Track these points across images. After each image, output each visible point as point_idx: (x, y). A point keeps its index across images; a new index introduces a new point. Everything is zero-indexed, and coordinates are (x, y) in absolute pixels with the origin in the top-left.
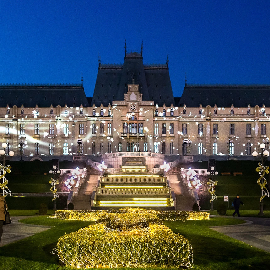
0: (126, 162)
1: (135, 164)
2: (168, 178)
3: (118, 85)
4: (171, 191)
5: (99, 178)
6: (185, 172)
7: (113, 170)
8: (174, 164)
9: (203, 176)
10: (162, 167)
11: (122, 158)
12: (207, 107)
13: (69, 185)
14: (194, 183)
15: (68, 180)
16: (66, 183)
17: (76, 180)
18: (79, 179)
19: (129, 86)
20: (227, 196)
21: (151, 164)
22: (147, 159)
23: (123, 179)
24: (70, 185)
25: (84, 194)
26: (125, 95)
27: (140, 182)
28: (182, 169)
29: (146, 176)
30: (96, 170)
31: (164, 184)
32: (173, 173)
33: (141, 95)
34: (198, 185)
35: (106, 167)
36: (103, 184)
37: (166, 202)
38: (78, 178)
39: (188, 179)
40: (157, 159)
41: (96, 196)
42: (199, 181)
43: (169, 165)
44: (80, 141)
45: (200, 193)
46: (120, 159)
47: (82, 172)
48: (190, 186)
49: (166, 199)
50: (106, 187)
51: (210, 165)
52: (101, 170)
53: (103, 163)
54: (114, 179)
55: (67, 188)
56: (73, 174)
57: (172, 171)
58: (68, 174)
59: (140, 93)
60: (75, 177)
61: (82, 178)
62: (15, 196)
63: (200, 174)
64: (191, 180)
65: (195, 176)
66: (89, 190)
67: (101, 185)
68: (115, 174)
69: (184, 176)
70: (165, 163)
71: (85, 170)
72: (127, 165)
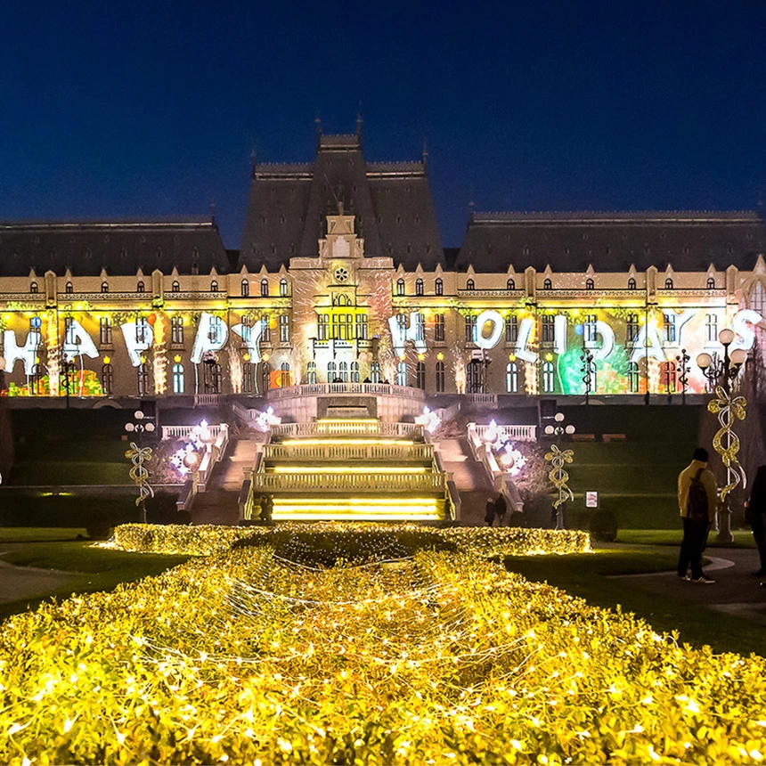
0: (328, 409)
1: (350, 414)
2: (437, 449)
3: (304, 218)
4: (446, 481)
5: (259, 448)
6: (479, 432)
7: (295, 429)
8: (449, 413)
9: (525, 442)
10: (418, 421)
11: (318, 398)
12: (526, 271)
13: (182, 465)
14: (505, 460)
15: (180, 453)
16: (175, 461)
17: (200, 452)
18: (209, 450)
19: (331, 219)
20: (595, 493)
21: (391, 412)
22: (379, 400)
23: (321, 451)
24: (187, 466)
25: (222, 489)
26: (321, 242)
27: (366, 459)
28: (472, 426)
29: (381, 442)
30: (252, 430)
31: (428, 464)
32: (449, 436)
33: (362, 241)
34: (516, 463)
35: (277, 421)
36: (270, 464)
37: (434, 509)
38: (206, 448)
39: (488, 450)
40: (405, 401)
41: (251, 493)
42: (517, 454)
43: (438, 415)
44: (210, 358)
45: (520, 485)
46: (314, 400)
47: (216, 433)
48: (494, 467)
49: (434, 501)
50: (279, 470)
51: (542, 416)
52: (265, 429)
53: (270, 410)
54: (299, 451)
55: (179, 475)
56: (192, 437)
57: (445, 432)
58: (182, 438)
59: (357, 238)
60: (199, 445)
61: (216, 448)
62: (46, 492)
63: (518, 438)
64: (497, 454)
65: (506, 442)
66: (234, 478)
67: (266, 467)
68: (301, 439)
69: (478, 443)
70: (426, 410)
71: (224, 427)
72: (330, 417)
